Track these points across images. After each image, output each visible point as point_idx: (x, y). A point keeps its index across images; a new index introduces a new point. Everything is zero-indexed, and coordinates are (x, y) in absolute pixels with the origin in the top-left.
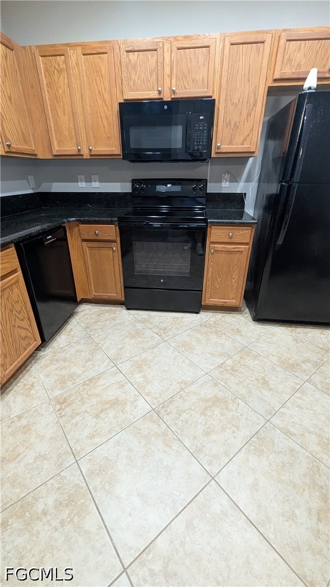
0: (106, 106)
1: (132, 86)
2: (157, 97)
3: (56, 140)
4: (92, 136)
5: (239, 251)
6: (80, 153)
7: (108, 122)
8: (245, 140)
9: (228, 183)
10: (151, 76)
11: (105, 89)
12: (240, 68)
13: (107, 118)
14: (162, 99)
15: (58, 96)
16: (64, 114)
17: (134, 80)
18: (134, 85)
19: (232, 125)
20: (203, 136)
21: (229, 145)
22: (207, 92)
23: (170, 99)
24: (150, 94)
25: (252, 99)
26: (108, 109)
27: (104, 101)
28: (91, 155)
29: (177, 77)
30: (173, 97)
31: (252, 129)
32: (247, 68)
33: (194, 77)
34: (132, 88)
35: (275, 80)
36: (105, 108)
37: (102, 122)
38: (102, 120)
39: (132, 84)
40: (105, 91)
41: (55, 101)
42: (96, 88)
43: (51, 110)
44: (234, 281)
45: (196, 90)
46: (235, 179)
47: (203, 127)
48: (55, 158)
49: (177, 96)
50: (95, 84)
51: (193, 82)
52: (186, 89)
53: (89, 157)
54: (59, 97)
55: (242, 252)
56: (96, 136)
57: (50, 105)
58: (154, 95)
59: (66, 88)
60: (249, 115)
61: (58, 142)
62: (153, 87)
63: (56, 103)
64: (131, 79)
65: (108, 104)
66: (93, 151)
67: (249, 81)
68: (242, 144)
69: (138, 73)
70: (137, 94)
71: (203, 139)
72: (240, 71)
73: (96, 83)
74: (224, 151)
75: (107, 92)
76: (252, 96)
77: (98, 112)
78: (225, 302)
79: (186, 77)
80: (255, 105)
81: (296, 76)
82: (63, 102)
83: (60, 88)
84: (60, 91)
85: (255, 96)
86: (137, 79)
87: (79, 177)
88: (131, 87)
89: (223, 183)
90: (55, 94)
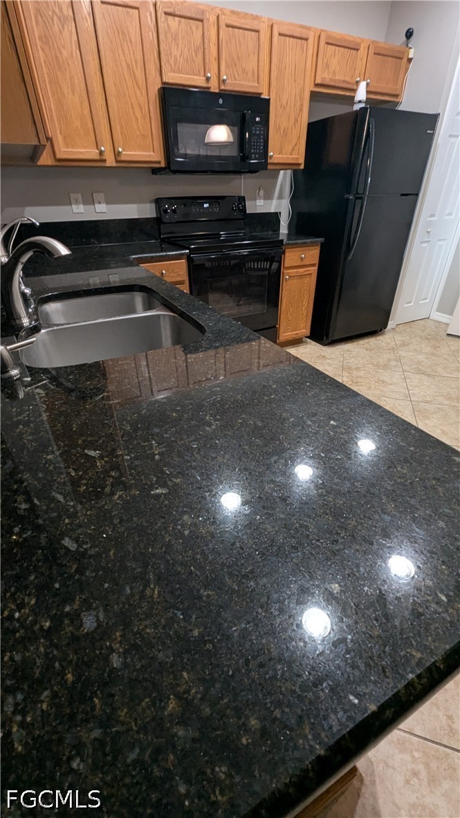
0: (139, 88)
1: (173, 64)
2: (204, 85)
3: (61, 134)
4: (120, 132)
5: (309, 274)
6: (102, 158)
7: (142, 113)
8: (293, 149)
9: (262, 201)
10: (196, 55)
11: (136, 62)
12: (288, 64)
13: (140, 107)
14: (209, 88)
15: (61, 61)
16: (73, 91)
17: (175, 57)
18: (175, 64)
19: (282, 131)
20: (260, 142)
21: (279, 154)
22: (257, 87)
23: (217, 91)
24: (196, 79)
25: (298, 104)
26: (142, 94)
27: (135, 80)
28: (117, 161)
29: (226, 63)
30: (223, 88)
31: (299, 138)
32: (293, 67)
33: (244, 66)
34: (173, 66)
35: (317, 85)
36: (138, 91)
37: (134, 113)
38: (133, 108)
39: (172, 62)
40: (136, 67)
41: (57, 69)
42: (122, 58)
43: (50, 82)
44: (304, 308)
45: (246, 83)
46: (268, 196)
47: (260, 130)
48: (58, 164)
49: (228, 88)
50: (121, 52)
51: (243, 73)
52: (236, 79)
53: (114, 164)
54: (63, 62)
55: (311, 274)
56: (126, 132)
57: (47, 73)
58: (199, 81)
59: (74, 48)
60: (296, 120)
61: (65, 138)
62: (199, 70)
63: (58, 72)
64: (171, 54)
65: (141, 87)
66: (122, 155)
67: (295, 81)
68: (291, 154)
69: (180, 49)
70: (181, 77)
71: (260, 146)
72: (287, 67)
73: (123, 50)
74: (276, 161)
75: (139, 66)
76: (298, 98)
77: (127, 95)
78: (297, 334)
79: (235, 65)
80: (301, 110)
81: (332, 84)
82: (70, 72)
83: (64, 48)
84: (65, 53)
85: (300, 101)
86: (178, 56)
87: (72, 196)
88: (171, 65)
89: (258, 201)
90: (56, 57)
